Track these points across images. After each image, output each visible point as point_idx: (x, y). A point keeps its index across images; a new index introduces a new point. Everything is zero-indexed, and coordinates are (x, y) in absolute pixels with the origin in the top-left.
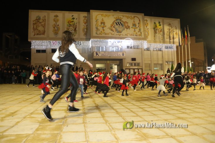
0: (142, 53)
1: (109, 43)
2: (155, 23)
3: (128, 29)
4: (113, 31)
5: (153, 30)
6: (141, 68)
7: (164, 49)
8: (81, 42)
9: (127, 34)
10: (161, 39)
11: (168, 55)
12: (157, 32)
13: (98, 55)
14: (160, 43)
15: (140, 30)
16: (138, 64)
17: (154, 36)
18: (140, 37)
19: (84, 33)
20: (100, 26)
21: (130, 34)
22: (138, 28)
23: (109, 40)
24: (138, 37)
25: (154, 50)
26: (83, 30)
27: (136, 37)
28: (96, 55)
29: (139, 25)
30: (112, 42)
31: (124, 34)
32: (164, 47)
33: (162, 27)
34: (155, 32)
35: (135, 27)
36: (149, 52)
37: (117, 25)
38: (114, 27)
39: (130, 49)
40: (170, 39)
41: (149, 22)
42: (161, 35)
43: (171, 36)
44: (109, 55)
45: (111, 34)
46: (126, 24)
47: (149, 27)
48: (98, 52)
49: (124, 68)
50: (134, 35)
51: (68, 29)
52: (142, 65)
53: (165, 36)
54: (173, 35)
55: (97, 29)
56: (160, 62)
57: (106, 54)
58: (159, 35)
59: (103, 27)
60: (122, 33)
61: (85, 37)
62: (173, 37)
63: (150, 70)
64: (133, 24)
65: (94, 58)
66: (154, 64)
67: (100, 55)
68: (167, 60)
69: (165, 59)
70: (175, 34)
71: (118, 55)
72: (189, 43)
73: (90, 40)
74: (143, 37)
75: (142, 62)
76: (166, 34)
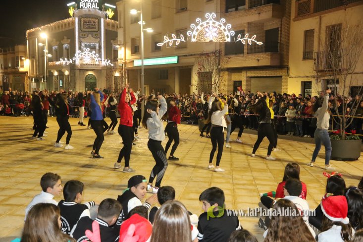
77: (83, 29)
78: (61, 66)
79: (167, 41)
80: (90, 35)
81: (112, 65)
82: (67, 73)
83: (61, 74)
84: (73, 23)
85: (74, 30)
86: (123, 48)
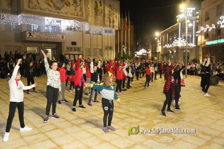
0: (83, 36)
1: (46, 21)
2: (96, 2)
3: (69, 6)
4: (51, 7)
5: (94, 11)
6: (82, 53)
7: (103, 33)
8: (3, 16)
9: (68, 12)
10: (102, 21)
11: (107, 39)
12: (98, 13)
13: (33, 36)
14: (101, 26)
15: (81, 8)
16: (79, 49)
17: (95, 17)
18: (82, 17)
19: (8, 2)
21: (70, 13)
23: (46, 18)
25: (93, 34)
27: (78, 17)
28: (30, 36)
29: (80, 3)
30: (50, 21)
31: (64, 12)
32: (104, 31)
33: (103, 8)
34: (96, 13)
35: (76, 5)
36: (89, 35)
39: (70, 31)
40: (110, 23)
42: (101, 17)
43: (112, 19)
44: (45, 37)
45: (49, 10)
47: (89, 6)
48: (32, 33)
49: (63, 54)
50: (75, 15)
52: (83, 50)
53: (106, 18)
54: (113, 19)
55: (30, 1)
56: (100, 47)
57: (42, 35)
58: (100, 17)
60: (61, 11)
61: (9, 9)
62: (113, 20)
63: (90, 56)
65: (27, 39)
66: (94, 49)
67: (35, 36)
68: (106, 45)
69: (104, 44)
70: (114, 18)
71: (57, 37)
72: (129, 29)
73: (18, 14)
74: (85, 18)
75: (83, 46)
76: (106, 16)
79: (203, 29)
83: (173, 52)
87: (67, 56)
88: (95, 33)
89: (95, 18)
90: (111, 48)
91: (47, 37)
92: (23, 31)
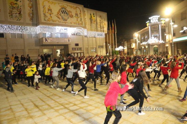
0: (83, 39)
1: (57, 29)
2: (91, 14)
3: (72, 18)
4: (60, 19)
5: (89, 20)
6: (83, 52)
7: (96, 36)
8: (27, 28)
9: (72, 22)
10: (95, 27)
12: (92, 22)
13: (48, 41)
14: (95, 31)
15: (81, 19)
16: (80, 49)
18: (82, 25)
19: (30, 18)
20: (47, 12)
21: (73, 23)
22: (80, 18)
23: (57, 27)
24: (80, 25)
25: (90, 37)
26: (29, 14)
28: (46, 41)
29: (80, 15)
30: (60, 29)
31: (69, 23)
33: (95, 18)
34: (91, 22)
35: (77, 16)
36: (87, 38)
37: (63, 13)
38: (60, 15)
39: (73, 36)
40: (101, 28)
41: (86, 13)
43: (102, 26)
44: (57, 41)
45: (58, 21)
46: (70, 13)
47: (86, 17)
48: (47, 39)
49: (70, 53)
50: (77, 24)
51: (12, 12)
52: (83, 49)
53: (98, 25)
55: (45, 16)
56: (95, 47)
57: (54, 40)
58: (94, 25)
59: (50, 14)
60: (67, 21)
61: (31, 23)
62: (103, 27)
63: (88, 53)
64: (75, 14)
65: (44, 44)
66: (90, 48)
67: (49, 41)
68: (99, 45)
69: (98, 44)
70: (104, 25)
71: (65, 41)
72: (116, 33)
73: (37, 26)
74: (84, 26)
75: (83, 47)
76: (98, 23)
77: (152, 30)
78: (145, 45)
80: (155, 32)
81: (164, 42)
82: (147, 47)
83: (145, 47)
84: (148, 28)
85: (149, 31)
86: (168, 35)
87: (73, 54)
88: (91, 36)
89: (90, 26)
90: (102, 47)
91: (58, 41)
92: (40, 38)
